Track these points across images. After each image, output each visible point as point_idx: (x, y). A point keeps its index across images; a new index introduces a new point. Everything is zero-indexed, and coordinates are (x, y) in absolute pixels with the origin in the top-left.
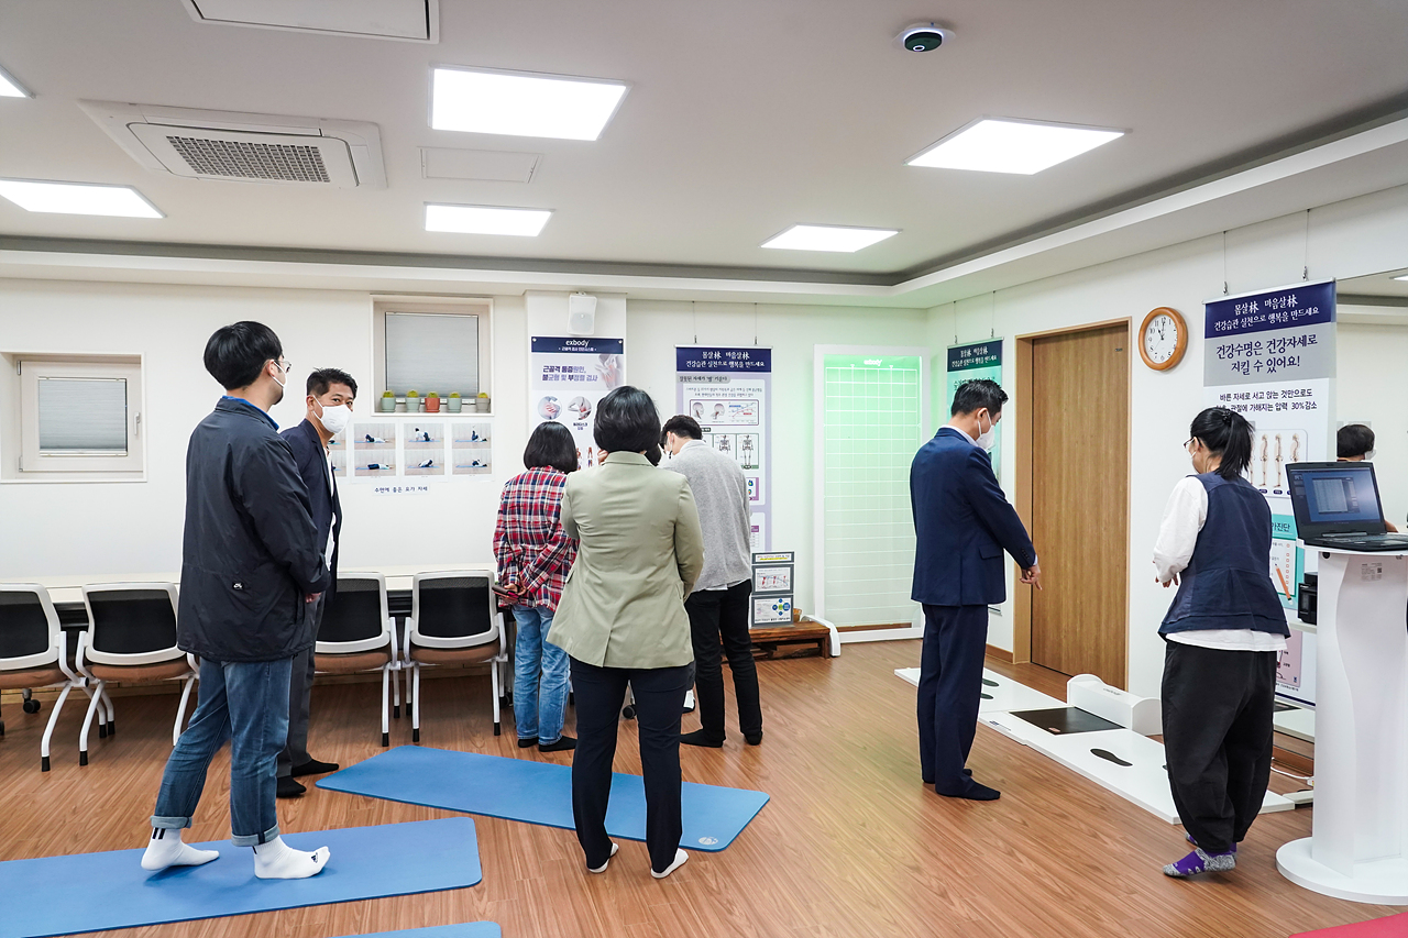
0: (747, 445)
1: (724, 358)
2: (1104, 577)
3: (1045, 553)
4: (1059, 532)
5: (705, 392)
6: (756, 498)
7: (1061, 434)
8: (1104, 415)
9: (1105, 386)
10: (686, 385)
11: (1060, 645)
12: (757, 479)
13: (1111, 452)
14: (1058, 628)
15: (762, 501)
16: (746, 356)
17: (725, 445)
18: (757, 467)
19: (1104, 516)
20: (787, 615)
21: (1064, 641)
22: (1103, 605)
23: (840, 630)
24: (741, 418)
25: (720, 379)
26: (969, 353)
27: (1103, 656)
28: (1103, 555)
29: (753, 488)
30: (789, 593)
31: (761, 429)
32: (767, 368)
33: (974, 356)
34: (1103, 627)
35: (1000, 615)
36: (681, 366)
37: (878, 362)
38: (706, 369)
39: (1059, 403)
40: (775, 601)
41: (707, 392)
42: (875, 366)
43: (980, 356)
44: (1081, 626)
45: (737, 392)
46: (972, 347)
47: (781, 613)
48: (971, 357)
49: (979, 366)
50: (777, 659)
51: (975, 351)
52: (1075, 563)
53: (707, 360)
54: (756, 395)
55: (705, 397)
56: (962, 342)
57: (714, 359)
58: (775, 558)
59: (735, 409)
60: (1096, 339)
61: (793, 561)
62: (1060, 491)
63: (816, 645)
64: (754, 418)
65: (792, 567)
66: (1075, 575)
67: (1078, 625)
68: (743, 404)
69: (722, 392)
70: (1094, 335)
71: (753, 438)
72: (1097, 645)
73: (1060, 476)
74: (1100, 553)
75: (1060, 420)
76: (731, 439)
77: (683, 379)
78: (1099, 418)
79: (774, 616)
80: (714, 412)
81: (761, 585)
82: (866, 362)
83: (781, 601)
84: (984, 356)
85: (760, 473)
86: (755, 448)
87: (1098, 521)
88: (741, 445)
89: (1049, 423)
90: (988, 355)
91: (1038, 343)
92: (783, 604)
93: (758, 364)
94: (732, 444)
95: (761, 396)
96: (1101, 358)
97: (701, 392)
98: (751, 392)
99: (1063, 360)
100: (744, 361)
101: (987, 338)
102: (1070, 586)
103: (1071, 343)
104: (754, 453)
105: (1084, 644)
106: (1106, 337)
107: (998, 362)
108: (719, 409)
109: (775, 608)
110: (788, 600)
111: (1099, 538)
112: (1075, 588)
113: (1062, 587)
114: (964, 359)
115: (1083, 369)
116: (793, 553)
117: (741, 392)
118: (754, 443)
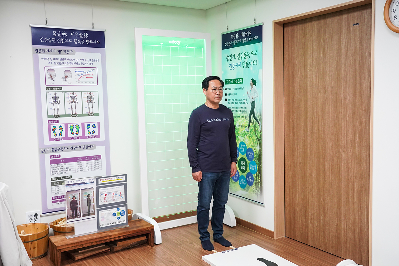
0: (90, 99)
1: (69, 36)
2: (343, 185)
3: (295, 166)
4: (305, 153)
5: (56, 61)
6: (99, 136)
7: (306, 87)
8: (343, 72)
9: (343, 51)
10: (41, 56)
11: (307, 227)
12: (99, 123)
13: (349, 97)
14: (305, 215)
15: (102, 138)
16: (86, 36)
17: (73, 99)
18: (98, 114)
19: (343, 142)
20: (123, 219)
21: (310, 225)
22: (343, 203)
23: (159, 220)
24: (84, 80)
25: (68, 52)
26: (237, 36)
27: (343, 237)
28: (342, 169)
29: (96, 130)
30: (125, 203)
31: (100, 88)
32: (102, 45)
33: (241, 37)
34: (343, 218)
35: (264, 206)
36: (36, 41)
37: (178, 42)
38: (56, 44)
39: (305, 66)
40: (114, 210)
41: (58, 61)
42: (176, 45)
43: (246, 37)
44: (324, 216)
45: (80, 62)
46: (239, 32)
47: (119, 218)
48: (239, 39)
49: (245, 44)
50: (117, 251)
51: (242, 34)
52: (318, 174)
53: (57, 38)
54: (95, 64)
55: (57, 65)
56: (232, 29)
57: (62, 37)
58: (113, 180)
59: (80, 74)
60: (336, 19)
61: (126, 180)
62: (306, 125)
63: (144, 238)
64: (94, 80)
65: (126, 185)
66: (318, 182)
67: (322, 214)
68: (86, 70)
69: (69, 62)
70: (334, 16)
71: (94, 94)
72: (337, 230)
73: (306, 116)
74: (339, 168)
75: (306, 77)
76: (78, 96)
77: (37, 51)
78: (338, 75)
79: (114, 221)
80: (64, 75)
81: (103, 200)
82: (171, 42)
83: (118, 210)
84: (249, 37)
85: (100, 119)
86: (96, 100)
87: (338, 146)
88: (85, 99)
89: (297, 80)
90: (251, 36)
91: (288, 26)
92: (120, 211)
93: (95, 42)
94: (79, 98)
95: (98, 65)
96: (340, 32)
97: (53, 61)
98: (91, 62)
99: (308, 36)
100: (85, 39)
101: (251, 24)
102: (315, 189)
103: (315, 24)
104: (95, 105)
105: (327, 228)
106: (344, 17)
107: (260, 40)
108: (68, 74)
109: (114, 215)
110: (123, 208)
111: (339, 158)
112: (319, 190)
113: (308, 189)
114: (233, 40)
115: (324, 40)
116: (126, 175)
117: (84, 62)
118: (95, 98)
